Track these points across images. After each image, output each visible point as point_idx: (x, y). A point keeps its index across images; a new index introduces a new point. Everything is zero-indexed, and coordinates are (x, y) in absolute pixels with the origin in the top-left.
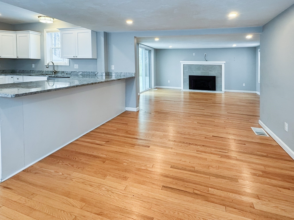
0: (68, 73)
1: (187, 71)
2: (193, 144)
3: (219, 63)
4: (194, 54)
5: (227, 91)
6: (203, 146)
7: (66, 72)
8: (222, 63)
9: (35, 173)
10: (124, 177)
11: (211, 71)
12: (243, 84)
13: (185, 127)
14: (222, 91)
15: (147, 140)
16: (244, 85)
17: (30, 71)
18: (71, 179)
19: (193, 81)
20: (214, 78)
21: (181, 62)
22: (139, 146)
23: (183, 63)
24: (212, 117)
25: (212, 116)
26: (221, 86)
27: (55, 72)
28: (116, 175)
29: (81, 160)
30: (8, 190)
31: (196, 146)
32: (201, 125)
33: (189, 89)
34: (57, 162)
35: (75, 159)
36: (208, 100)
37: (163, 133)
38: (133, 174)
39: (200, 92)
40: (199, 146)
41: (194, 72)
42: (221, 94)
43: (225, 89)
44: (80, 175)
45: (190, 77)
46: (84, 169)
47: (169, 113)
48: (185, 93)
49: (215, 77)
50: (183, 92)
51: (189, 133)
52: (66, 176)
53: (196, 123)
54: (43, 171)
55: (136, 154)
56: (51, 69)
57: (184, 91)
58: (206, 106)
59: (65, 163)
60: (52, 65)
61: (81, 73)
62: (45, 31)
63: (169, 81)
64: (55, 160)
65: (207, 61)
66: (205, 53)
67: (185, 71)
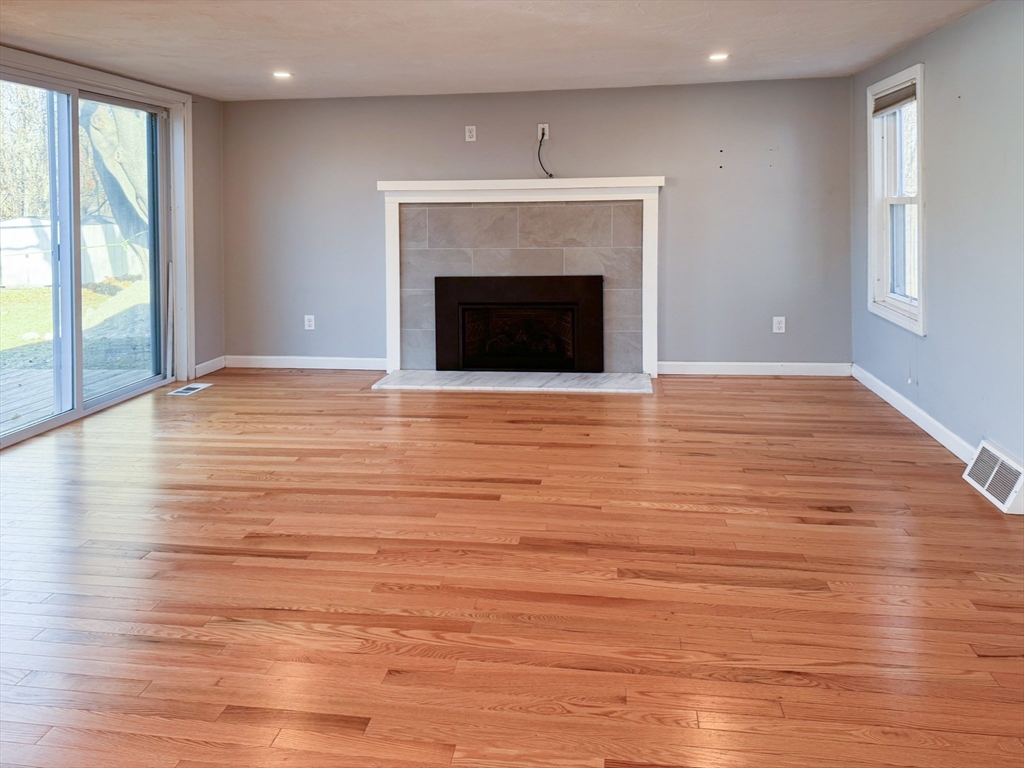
1: (425, 246)
3: (623, 187)
4: (471, 133)
5: (673, 367)
8: (643, 187)
11: (574, 242)
12: (776, 319)
14: (641, 373)
16: (779, 324)
19: (464, 310)
20: (593, 286)
21: (382, 185)
23: (397, 191)
26: (639, 338)
41: (469, 251)
42: (636, 398)
43: (659, 360)
49: (598, 280)
63: (309, 322)
65: (551, 176)
66: (540, 126)
67: (411, 246)
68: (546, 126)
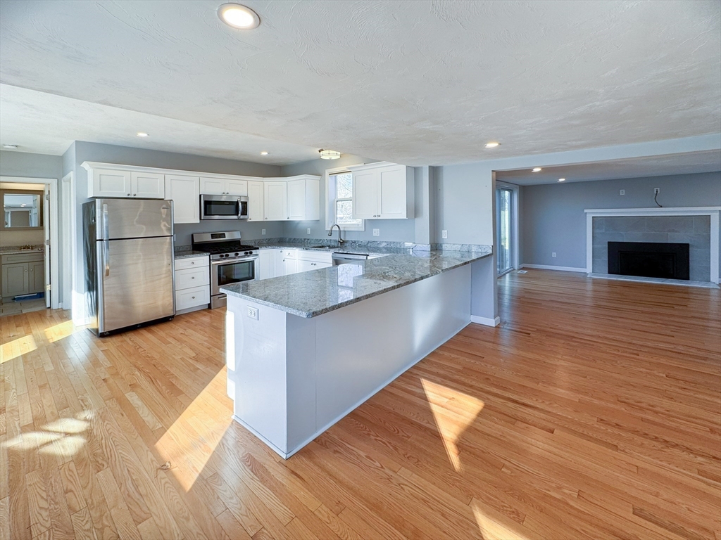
0: (362, 244)
1: (603, 231)
2: (677, 445)
3: (701, 211)
4: (622, 192)
6: (714, 457)
7: (358, 241)
8: (711, 211)
9: (336, 452)
10: (513, 512)
11: (673, 231)
13: (635, 387)
14: (710, 281)
15: (542, 410)
17: (305, 239)
18: (399, 484)
19: (621, 254)
20: (684, 248)
21: (586, 211)
22: (527, 425)
23: (591, 213)
24: (708, 362)
25: (706, 359)
26: (709, 268)
27: (343, 243)
28: (492, 500)
29: (408, 437)
30: (299, 479)
31: (691, 455)
32: (681, 384)
33: (609, 273)
34: (366, 432)
35: (397, 432)
36: (676, 307)
37: (578, 395)
38: (533, 506)
39: (642, 283)
40: (700, 455)
41: (623, 233)
42: (708, 289)
44: (415, 478)
45: (612, 245)
46: (420, 463)
47: (575, 337)
48: (595, 282)
49: (687, 245)
50: (591, 281)
51: (653, 406)
52: (391, 473)
53: (661, 375)
54: (347, 450)
55: (525, 448)
56: (335, 237)
57: (594, 279)
58: (673, 324)
59: (381, 439)
60: (338, 229)
61: (384, 244)
62: (327, 172)
63: (554, 255)
64: (362, 426)
65: (661, 207)
66: (655, 189)
67: (597, 231)
68: (659, 189)
